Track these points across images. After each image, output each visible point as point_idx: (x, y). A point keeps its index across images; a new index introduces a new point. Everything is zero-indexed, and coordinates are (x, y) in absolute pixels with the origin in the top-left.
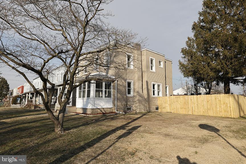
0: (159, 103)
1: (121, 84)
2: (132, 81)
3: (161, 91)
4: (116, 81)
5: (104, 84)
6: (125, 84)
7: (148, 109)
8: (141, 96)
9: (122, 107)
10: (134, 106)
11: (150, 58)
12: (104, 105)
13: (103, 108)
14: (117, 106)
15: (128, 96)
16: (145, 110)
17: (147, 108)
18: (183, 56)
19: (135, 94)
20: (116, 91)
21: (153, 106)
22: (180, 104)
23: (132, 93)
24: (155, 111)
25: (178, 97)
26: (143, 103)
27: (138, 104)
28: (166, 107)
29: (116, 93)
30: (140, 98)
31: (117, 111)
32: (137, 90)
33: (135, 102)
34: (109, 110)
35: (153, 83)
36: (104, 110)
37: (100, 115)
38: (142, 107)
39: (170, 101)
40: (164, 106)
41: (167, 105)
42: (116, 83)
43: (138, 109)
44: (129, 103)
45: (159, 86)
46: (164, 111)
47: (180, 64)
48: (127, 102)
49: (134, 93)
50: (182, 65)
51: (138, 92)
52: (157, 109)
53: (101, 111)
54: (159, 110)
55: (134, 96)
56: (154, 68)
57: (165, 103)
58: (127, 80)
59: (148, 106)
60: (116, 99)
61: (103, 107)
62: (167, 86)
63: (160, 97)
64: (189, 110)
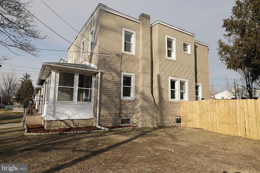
0: (181, 112)
1: (110, 78)
2: (134, 75)
3: (186, 92)
4: (99, 73)
5: (77, 78)
6: (117, 79)
7: (159, 122)
8: (148, 99)
9: (111, 118)
10: (134, 117)
11: (167, 36)
12: (74, 115)
13: (72, 120)
14: (100, 116)
15: (124, 99)
16: (153, 124)
17: (159, 120)
18: (227, 33)
19: (138, 97)
20: (99, 91)
21: (170, 117)
22: (218, 116)
23: (132, 94)
24: (175, 125)
25: (215, 103)
26: (151, 111)
27: (140, 114)
28: (194, 120)
29: (99, 94)
30: (146, 104)
31: (99, 125)
32: (141, 89)
33: (137, 109)
34: (85, 123)
35: (170, 78)
36: (74, 123)
37: (54, 133)
38: (148, 118)
39: (200, 109)
40: (190, 118)
41: (195, 116)
42: (99, 77)
43: (140, 122)
44: (124, 112)
45: (182, 84)
46: (191, 125)
47: (221, 46)
48: (120, 110)
49: (135, 95)
50: (224, 48)
51: (142, 94)
52: (179, 121)
53: (67, 124)
54: (182, 124)
55: (136, 100)
56: (174, 54)
57: (192, 112)
58: (123, 73)
59: (159, 117)
60: (98, 105)
61: (72, 118)
62: (198, 84)
63: (183, 102)
64: (237, 128)
